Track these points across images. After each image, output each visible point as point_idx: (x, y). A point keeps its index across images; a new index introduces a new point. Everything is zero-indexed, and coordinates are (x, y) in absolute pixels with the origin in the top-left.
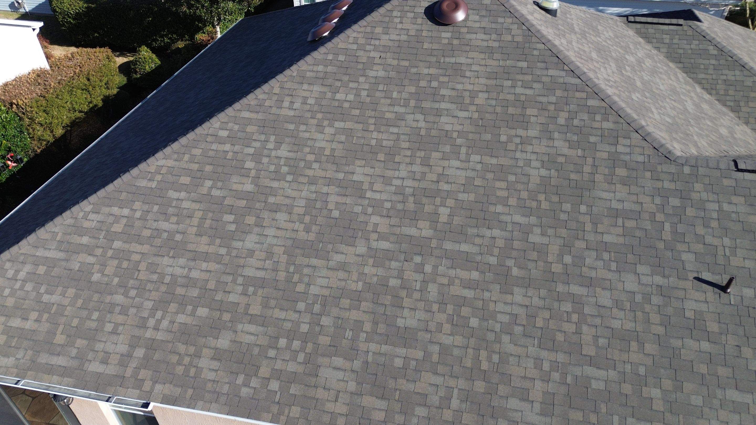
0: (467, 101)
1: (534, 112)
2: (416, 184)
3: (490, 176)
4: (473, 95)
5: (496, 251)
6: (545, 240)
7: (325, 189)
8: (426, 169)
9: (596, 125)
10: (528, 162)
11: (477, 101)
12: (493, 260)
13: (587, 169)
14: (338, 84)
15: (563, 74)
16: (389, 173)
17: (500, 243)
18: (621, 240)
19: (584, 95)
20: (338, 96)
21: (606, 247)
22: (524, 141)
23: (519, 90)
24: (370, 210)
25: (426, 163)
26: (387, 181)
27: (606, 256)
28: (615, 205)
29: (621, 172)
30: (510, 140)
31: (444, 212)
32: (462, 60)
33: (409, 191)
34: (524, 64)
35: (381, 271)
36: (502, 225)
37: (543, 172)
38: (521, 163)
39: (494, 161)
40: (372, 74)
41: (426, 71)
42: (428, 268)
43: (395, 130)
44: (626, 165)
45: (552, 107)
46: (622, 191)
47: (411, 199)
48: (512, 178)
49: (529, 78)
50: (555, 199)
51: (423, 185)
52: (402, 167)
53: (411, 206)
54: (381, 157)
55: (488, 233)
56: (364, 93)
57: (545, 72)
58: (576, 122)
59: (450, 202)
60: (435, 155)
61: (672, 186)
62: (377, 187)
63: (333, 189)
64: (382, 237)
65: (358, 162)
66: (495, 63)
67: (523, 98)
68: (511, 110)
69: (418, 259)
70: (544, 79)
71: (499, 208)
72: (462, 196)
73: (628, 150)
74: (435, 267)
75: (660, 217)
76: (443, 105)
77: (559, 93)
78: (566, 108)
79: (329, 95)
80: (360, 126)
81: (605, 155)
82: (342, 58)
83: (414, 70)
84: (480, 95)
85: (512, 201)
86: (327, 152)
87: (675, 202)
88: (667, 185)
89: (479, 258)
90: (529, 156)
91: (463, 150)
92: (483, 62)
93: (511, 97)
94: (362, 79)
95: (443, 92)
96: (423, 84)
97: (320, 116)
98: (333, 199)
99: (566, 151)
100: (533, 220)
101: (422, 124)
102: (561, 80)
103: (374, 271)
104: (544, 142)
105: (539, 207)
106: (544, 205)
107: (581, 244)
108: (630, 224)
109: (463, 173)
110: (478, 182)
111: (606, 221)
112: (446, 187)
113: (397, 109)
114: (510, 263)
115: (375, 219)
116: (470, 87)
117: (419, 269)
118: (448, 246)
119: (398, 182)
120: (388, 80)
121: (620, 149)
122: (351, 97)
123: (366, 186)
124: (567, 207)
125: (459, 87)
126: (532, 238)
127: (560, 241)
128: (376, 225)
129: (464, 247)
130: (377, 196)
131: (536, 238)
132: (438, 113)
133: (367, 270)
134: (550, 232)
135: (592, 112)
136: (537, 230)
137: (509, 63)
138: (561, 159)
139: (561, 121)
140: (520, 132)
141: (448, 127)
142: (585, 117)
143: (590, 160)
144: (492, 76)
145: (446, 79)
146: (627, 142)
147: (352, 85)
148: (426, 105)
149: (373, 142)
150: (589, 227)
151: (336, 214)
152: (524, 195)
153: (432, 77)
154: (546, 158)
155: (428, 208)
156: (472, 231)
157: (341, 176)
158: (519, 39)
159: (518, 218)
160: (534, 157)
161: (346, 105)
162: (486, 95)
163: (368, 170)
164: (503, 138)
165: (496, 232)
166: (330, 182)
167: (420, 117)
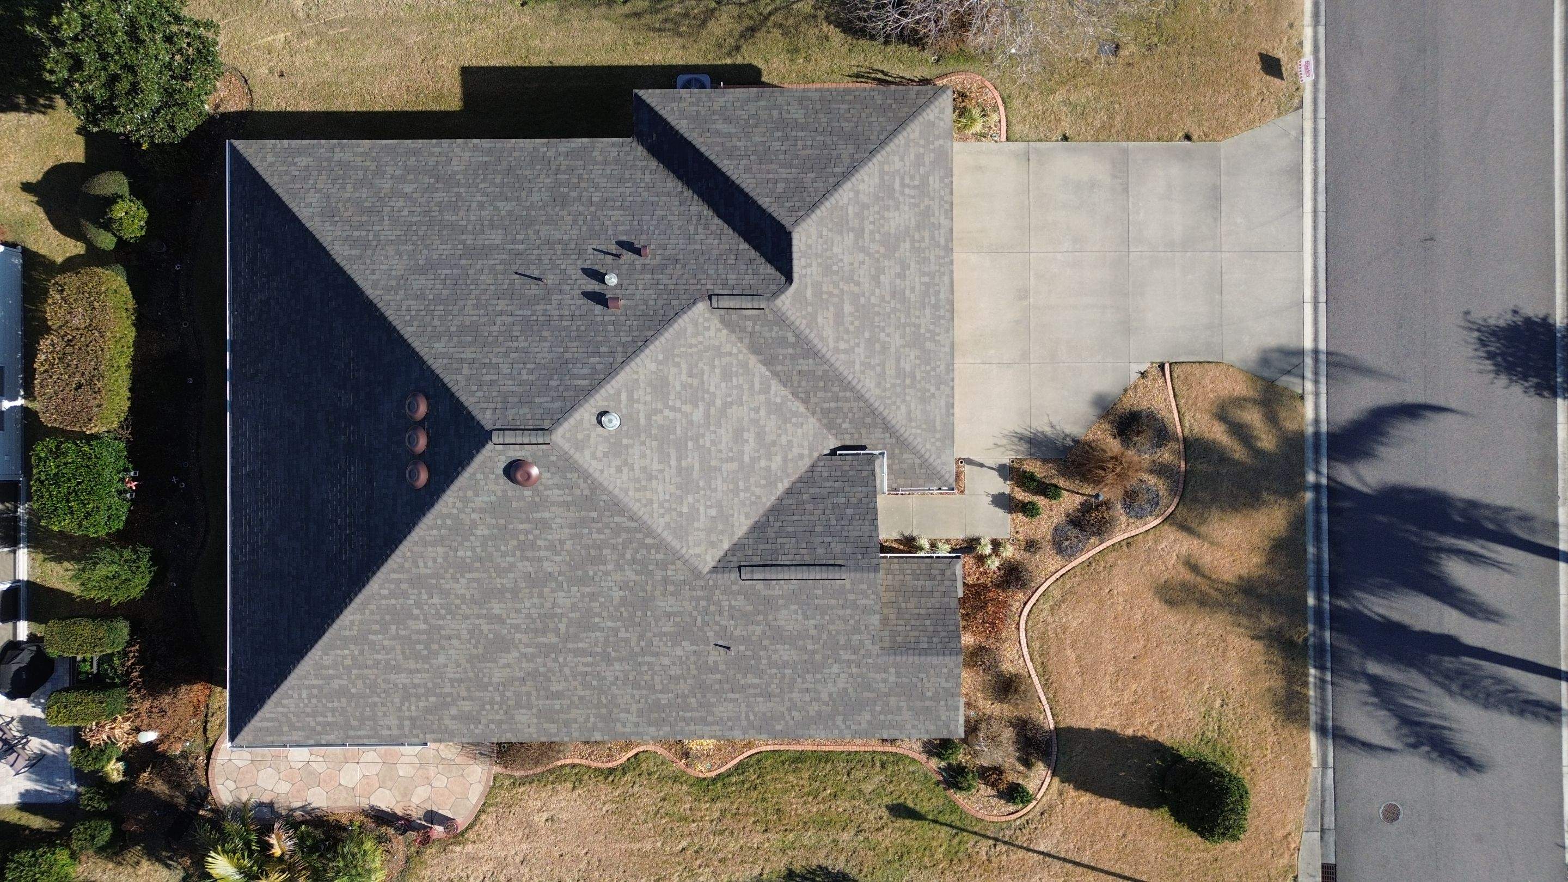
0: (559, 548)
1: (609, 551)
2: (538, 611)
3: (587, 600)
4: (562, 543)
5: (600, 645)
6: (628, 635)
7: (477, 622)
8: (542, 600)
9: (652, 557)
10: (610, 589)
11: (566, 547)
12: (599, 650)
13: (649, 588)
14: (455, 544)
15: (624, 519)
16: (518, 606)
17: (602, 640)
18: (673, 629)
19: (641, 535)
20: (459, 554)
21: (664, 634)
22: (606, 574)
23: (595, 536)
24: (513, 631)
25: (541, 595)
26: (518, 611)
27: (665, 639)
28: (668, 609)
29: (671, 588)
30: (595, 574)
31: (562, 627)
32: (547, 515)
33: (535, 616)
34: (595, 514)
35: (532, 665)
36: (601, 630)
37: (621, 593)
38: (605, 589)
39: (587, 590)
40: (479, 533)
41: (521, 527)
42: (561, 659)
43: (512, 575)
44: (673, 583)
45: (620, 547)
46: (672, 600)
47: (538, 620)
48: (601, 600)
49: (600, 525)
50: (631, 609)
51: (544, 611)
52: (526, 600)
53: (539, 625)
54: (508, 595)
55: (593, 635)
56: (478, 550)
57: (611, 519)
58: (638, 556)
59: (564, 620)
60: (545, 590)
61: (702, 594)
62: (512, 615)
63: (482, 621)
64: (526, 646)
65: (493, 601)
66: (572, 514)
67: (599, 542)
68: (592, 552)
69: (553, 656)
70: (612, 525)
71: (597, 620)
72: (572, 615)
73: (674, 573)
74: (565, 659)
75: (695, 613)
76: (542, 553)
77: (624, 535)
78: (631, 546)
79: (451, 553)
80: (484, 575)
81: (660, 578)
82: (449, 522)
83: (511, 527)
84: (568, 542)
85: (605, 614)
86: (468, 597)
87: (703, 603)
88: (699, 593)
89: (590, 650)
90: (610, 584)
91: (565, 585)
92: (563, 515)
93: (590, 542)
94: (472, 538)
95: (539, 542)
96: (522, 537)
97: (451, 571)
98: (485, 628)
99: (634, 577)
100: (619, 624)
101: (530, 569)
102: (624, 525)
103: (528, 665)
104: (619, 573)
105: (621, 615)
106: (625, 614)
107: (649, 635)
108: (678, 619)
109: (568, 600)
110: (580, 605)
111: (664, 620)
112: (560, 611)
113: (508, 559)
114: (610, 650)
115: (518, 636)
116: (559, 537)
117: (556, 660)
118: (570, 646)
119: (526, 611)
120: (493, 537)
121: (670, 573)
122: (469, 554)
123: (504, 617)
124: (639, 613)
125: (550, 537)
126: (620, 635)
127: (637, 635)
128: (520, 640)
129: (580, 645)
130: (515, 621)
131: (622, 634)
132: (540, 560)
133: (523, 665)
134: (631, 629)
135: (648, 548)
136: (623, 630)
137: (583, 513)
138: (632, 584)
139: (628, 556)
140: (601, 567)
141: (550, 570)
142: (644, 552)
143: (650, 582)
144: (573, 526)
145: (537, 532)
146: (673, 567)
147: (466, 544)
148: (529, 554)
149: (499, 586)
150: (653, 624)
151: (491, 636)
152: (611, 609)
153: (527, 532)
154: (621, 584)
155: (551, 626)
156: (584, 635)
157: (485, 612)
158: (587, 492)
159: (610, 624)
160: (613, 584)
161: (468, 560)
162: (571, 542)
163: (501, 605)
164: (591, 573)
165: (598, 634)
166: (479, 617)
167: (527, 564)
